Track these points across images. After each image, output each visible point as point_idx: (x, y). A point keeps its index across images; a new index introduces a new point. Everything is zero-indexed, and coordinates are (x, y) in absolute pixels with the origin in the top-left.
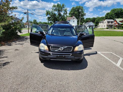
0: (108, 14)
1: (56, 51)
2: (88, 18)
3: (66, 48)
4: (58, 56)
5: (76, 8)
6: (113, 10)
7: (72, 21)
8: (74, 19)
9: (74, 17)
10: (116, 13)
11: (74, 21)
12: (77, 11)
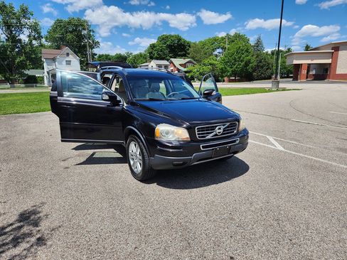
0: (153, 46)
1: (209, 137)
2: (103, 55)
3: (228, 127)
4: (218, 148)
5: (69, 23)
6: (163, 39)
7: (64, 63)
8: (68, 54)
9: (67, 50)
10: (169, 46)
11: (70, 61)
12: (71, 32)
